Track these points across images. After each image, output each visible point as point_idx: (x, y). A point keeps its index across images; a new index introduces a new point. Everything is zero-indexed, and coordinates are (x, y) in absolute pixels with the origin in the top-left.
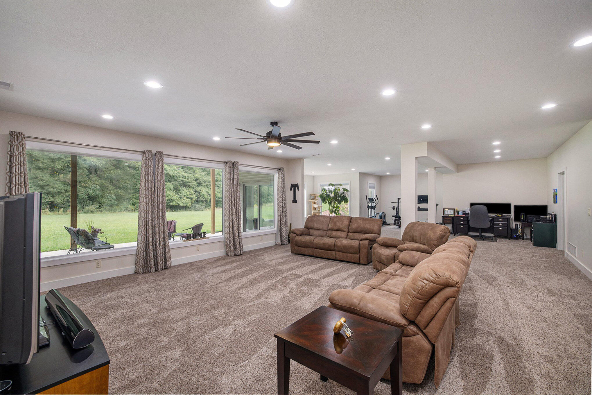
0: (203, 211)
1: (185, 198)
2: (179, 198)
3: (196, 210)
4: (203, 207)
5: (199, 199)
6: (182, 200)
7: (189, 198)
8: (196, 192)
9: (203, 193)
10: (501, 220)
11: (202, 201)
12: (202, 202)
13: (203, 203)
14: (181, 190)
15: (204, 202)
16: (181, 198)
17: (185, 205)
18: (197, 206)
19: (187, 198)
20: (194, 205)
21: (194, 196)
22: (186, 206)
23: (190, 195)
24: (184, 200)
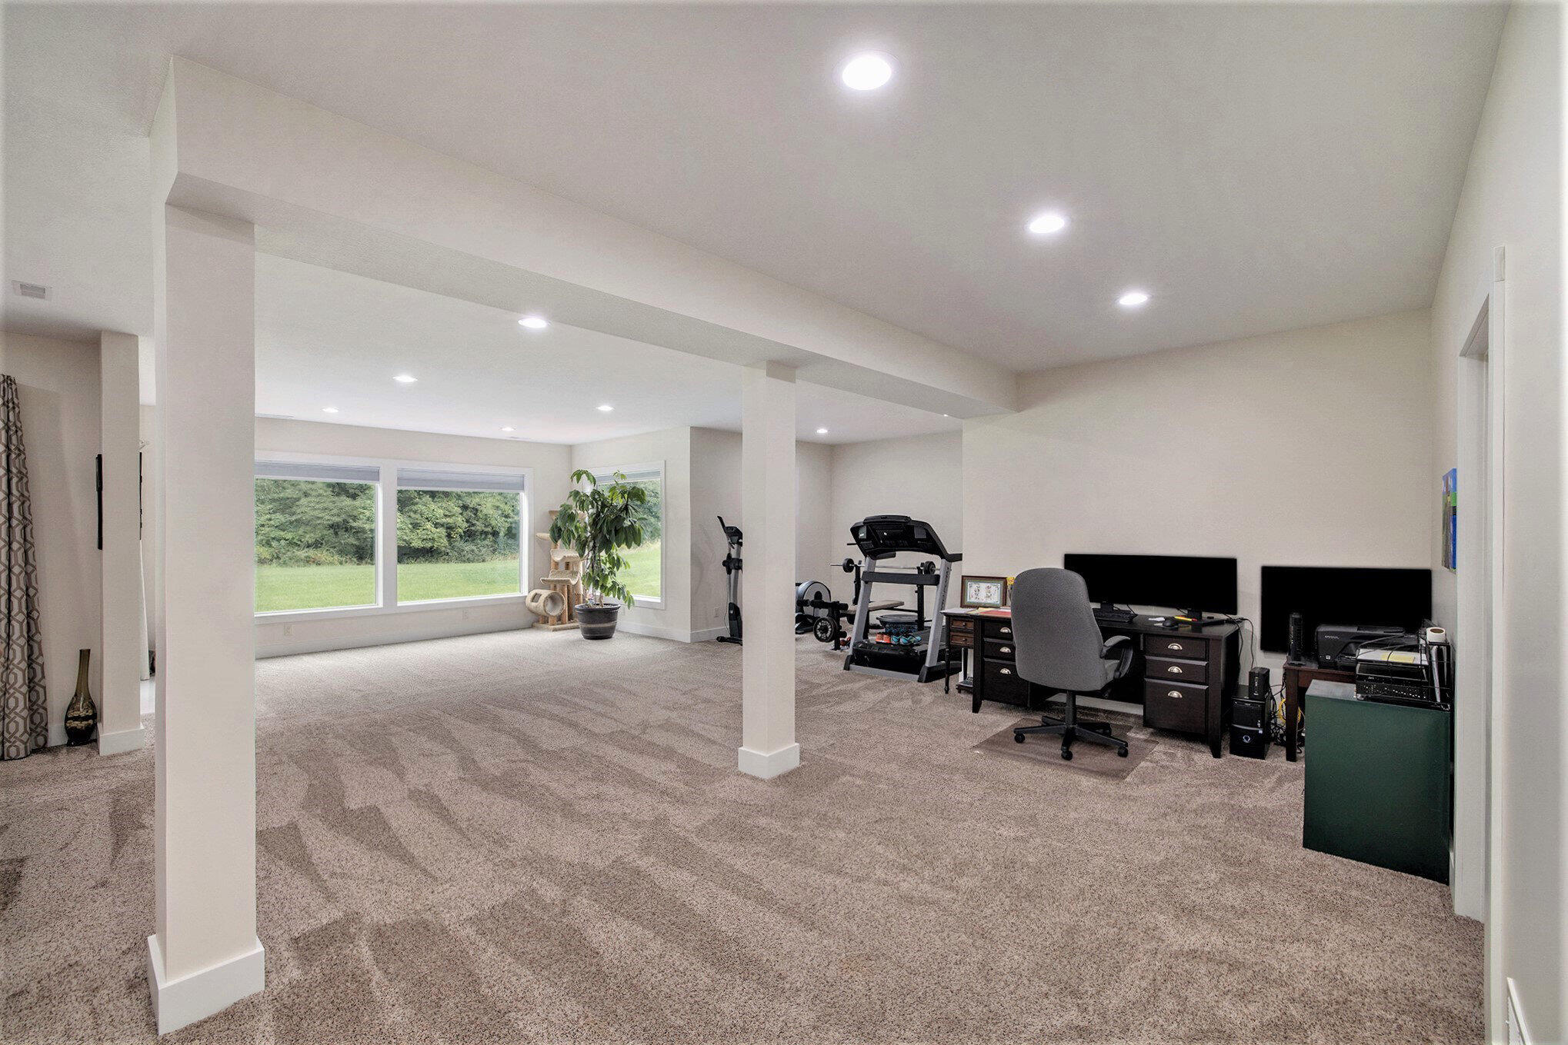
0: (483, 561)
1: (429, 525)
2: (410, 526)
3: (462, 558)
4: (484, 550)
5: (473, 528)
6: (418, 531)
7: (442, 526)
8: (465, 507)
9: (485, 511)
10: (1176, 647)
11: (482, 532)
12: (483, 536)
13: (484, 539)
14: (417, 504)
15: (490, 536)
16: (416, 526)
17: (429, 545)
18: (468, 547)
19: (436, 525)
20: (459, 544)
21: (460, 522)
22: (431, 548)
23: (446, 516)
24: (423, 532)
